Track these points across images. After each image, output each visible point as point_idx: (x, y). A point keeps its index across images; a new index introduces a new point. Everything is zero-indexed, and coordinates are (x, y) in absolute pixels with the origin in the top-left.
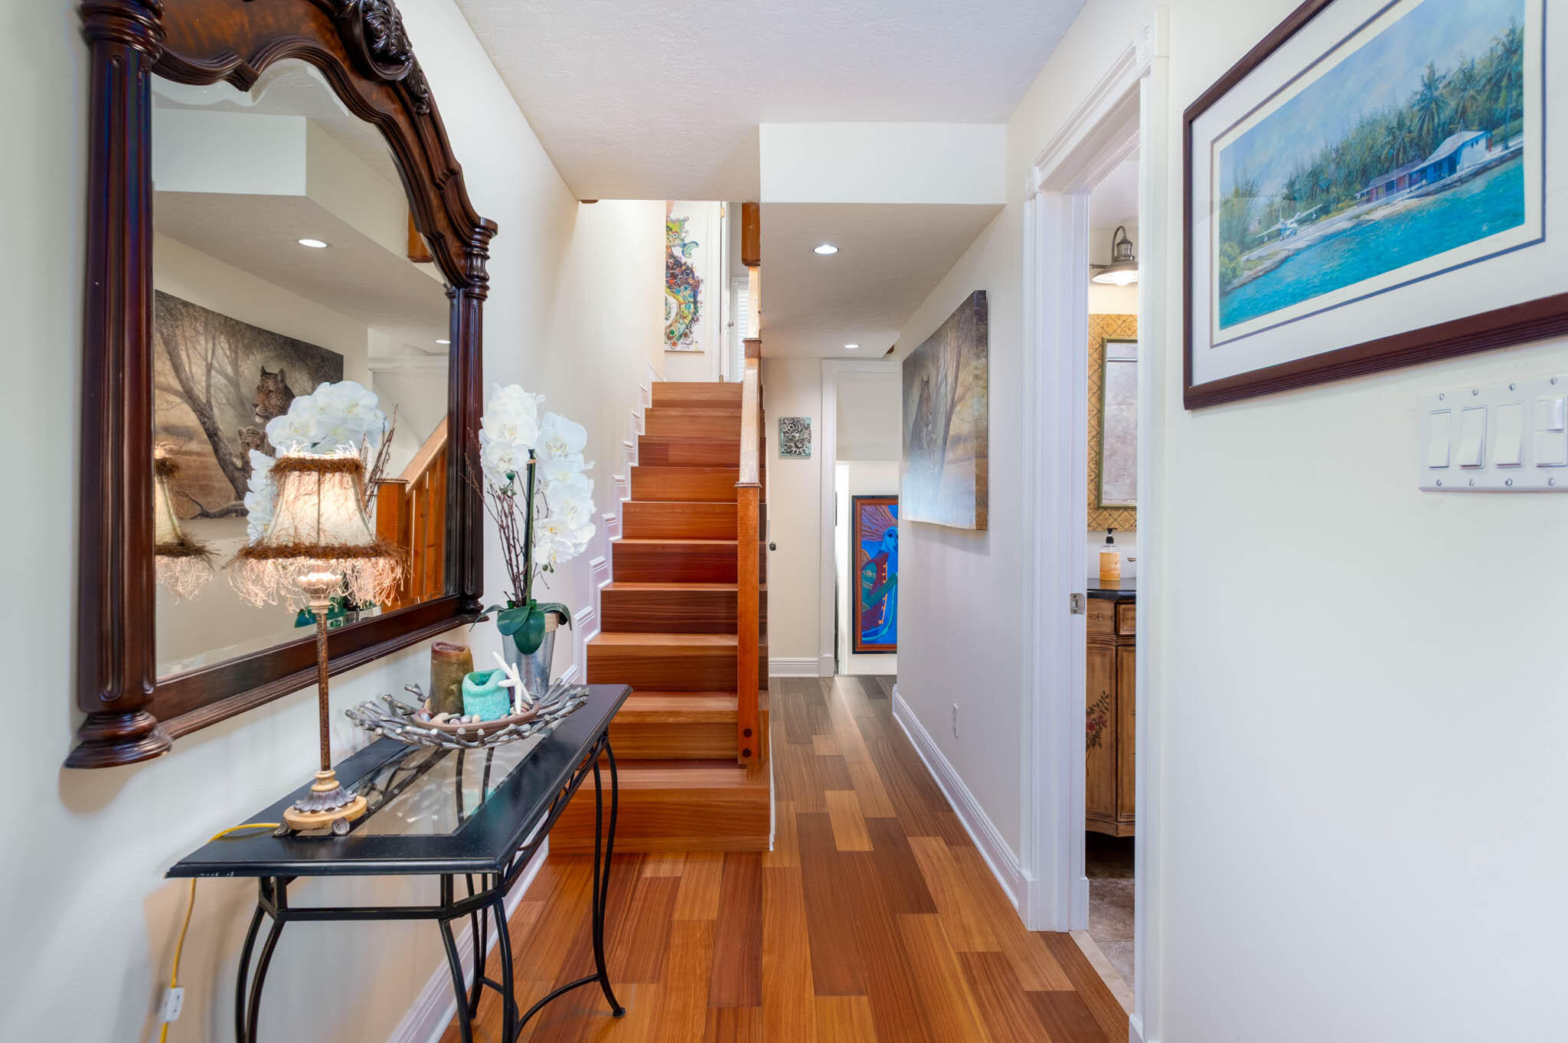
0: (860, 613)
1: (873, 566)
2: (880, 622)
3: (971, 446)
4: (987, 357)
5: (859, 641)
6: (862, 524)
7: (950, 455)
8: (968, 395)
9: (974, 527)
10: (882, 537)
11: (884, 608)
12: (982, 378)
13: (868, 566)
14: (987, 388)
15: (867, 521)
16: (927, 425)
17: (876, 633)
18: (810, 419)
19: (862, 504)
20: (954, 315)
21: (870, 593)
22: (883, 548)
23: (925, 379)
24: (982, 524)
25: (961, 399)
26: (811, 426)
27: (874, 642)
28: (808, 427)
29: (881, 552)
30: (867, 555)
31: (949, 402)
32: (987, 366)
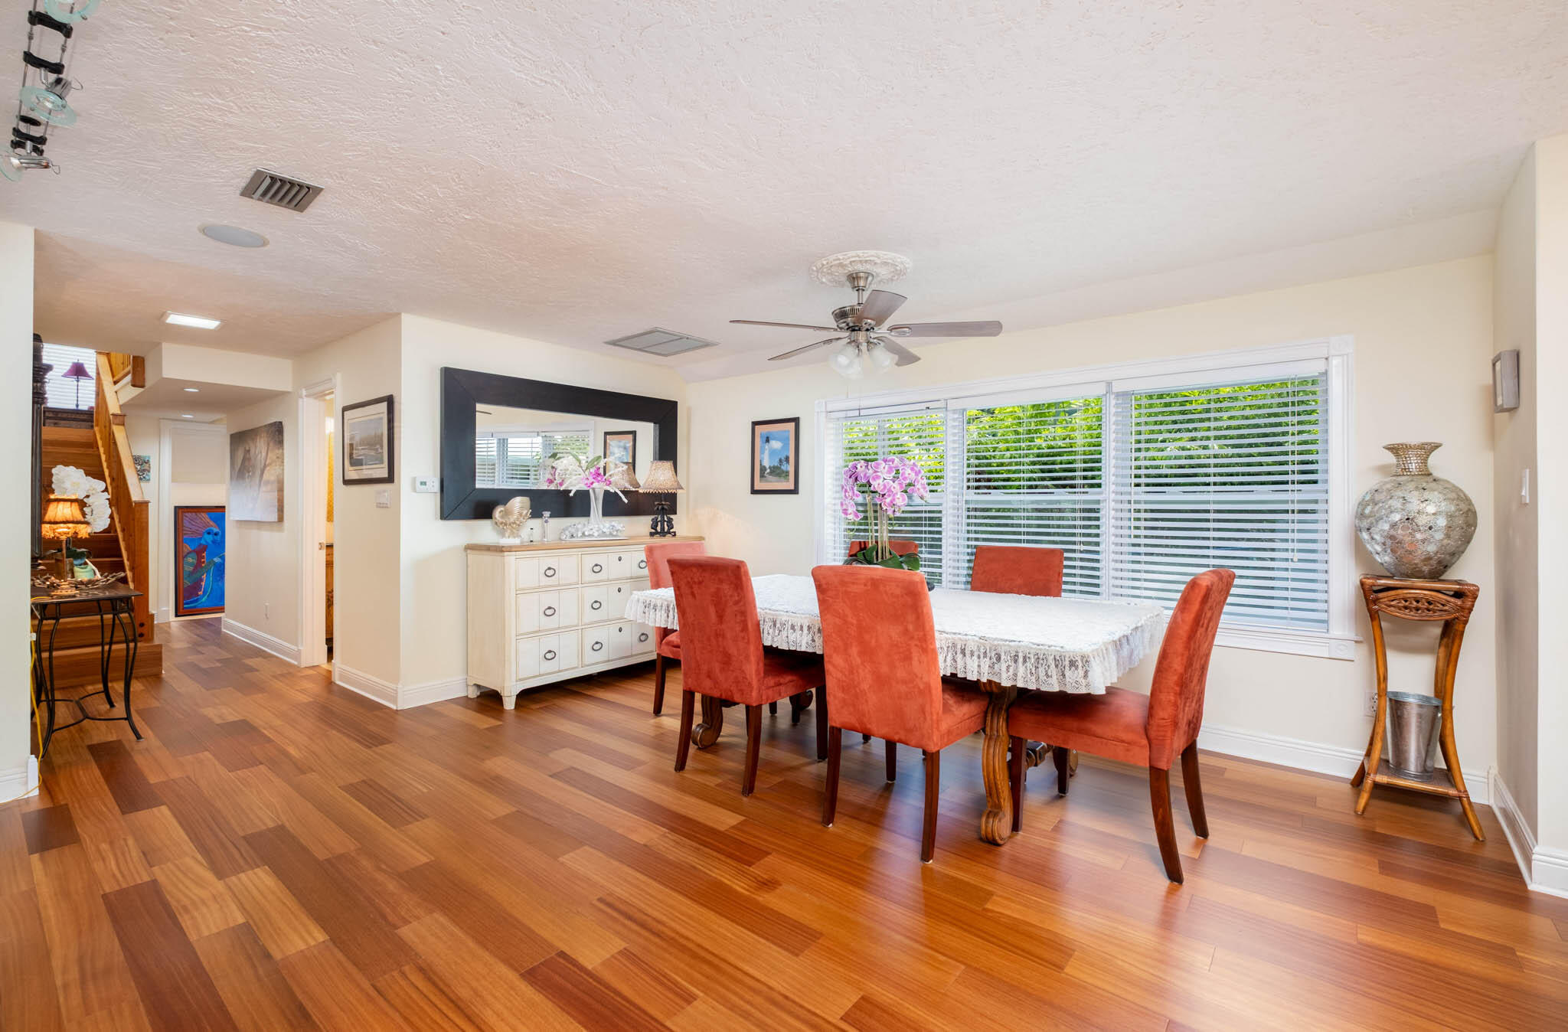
0: (181, 587)
1: (194, 555)
2: (199, 593)
3: (275, 486)
4: (283, 449)
5: (181, 607)
6: (183, 526)
7: (263, 488)
8: (273, 464)
9: (276, 520)
10: (202, 534)
11: (203, 584)
12: (281, 459)
13: (190, 555)
14: (283, 462)
15: (188, 524)
16: (249, 472)
17: (196, 601)
18: (149, 457)
19: (182, 512)
20: (265, 426)
21: (191, 573)
22: (203, 542)
23: (247, 448)
24: (281, 519)
25: (270, 464)
26: (151, 460)
27: (195, 607)
28: (147, 462)
29: (201, 544)
30: (187, 548)
31: (263, 465)
32: (283, 454)
